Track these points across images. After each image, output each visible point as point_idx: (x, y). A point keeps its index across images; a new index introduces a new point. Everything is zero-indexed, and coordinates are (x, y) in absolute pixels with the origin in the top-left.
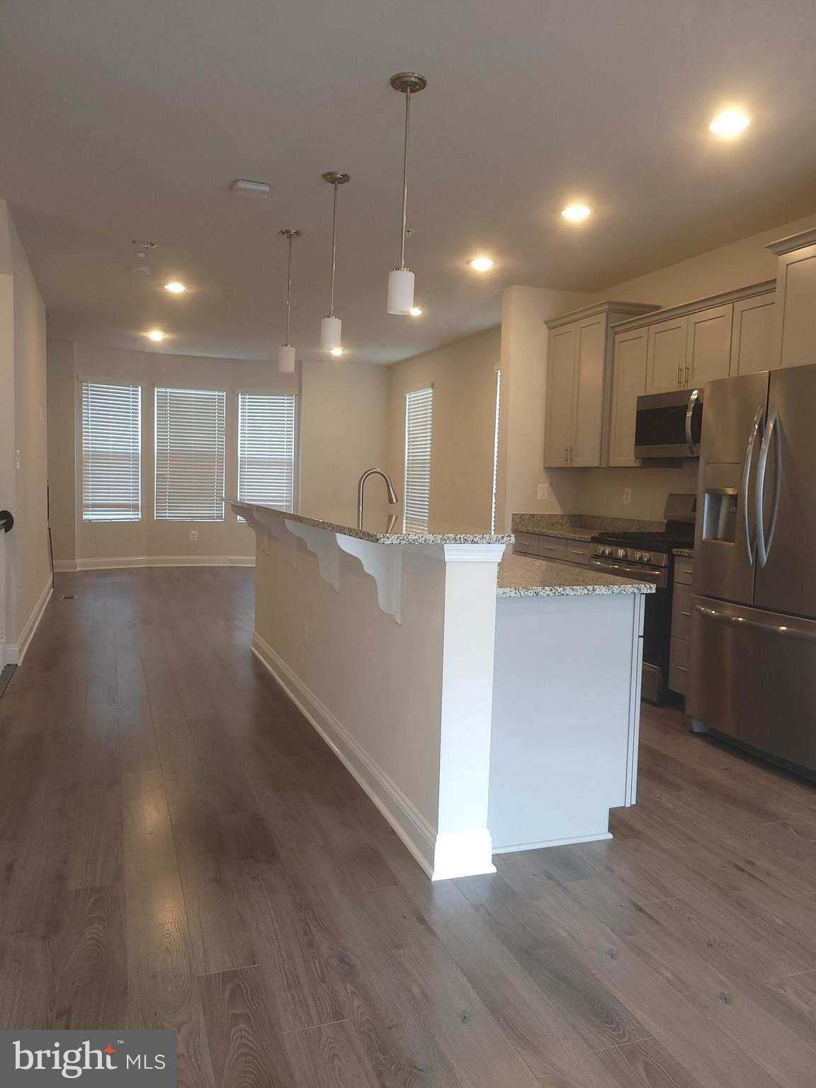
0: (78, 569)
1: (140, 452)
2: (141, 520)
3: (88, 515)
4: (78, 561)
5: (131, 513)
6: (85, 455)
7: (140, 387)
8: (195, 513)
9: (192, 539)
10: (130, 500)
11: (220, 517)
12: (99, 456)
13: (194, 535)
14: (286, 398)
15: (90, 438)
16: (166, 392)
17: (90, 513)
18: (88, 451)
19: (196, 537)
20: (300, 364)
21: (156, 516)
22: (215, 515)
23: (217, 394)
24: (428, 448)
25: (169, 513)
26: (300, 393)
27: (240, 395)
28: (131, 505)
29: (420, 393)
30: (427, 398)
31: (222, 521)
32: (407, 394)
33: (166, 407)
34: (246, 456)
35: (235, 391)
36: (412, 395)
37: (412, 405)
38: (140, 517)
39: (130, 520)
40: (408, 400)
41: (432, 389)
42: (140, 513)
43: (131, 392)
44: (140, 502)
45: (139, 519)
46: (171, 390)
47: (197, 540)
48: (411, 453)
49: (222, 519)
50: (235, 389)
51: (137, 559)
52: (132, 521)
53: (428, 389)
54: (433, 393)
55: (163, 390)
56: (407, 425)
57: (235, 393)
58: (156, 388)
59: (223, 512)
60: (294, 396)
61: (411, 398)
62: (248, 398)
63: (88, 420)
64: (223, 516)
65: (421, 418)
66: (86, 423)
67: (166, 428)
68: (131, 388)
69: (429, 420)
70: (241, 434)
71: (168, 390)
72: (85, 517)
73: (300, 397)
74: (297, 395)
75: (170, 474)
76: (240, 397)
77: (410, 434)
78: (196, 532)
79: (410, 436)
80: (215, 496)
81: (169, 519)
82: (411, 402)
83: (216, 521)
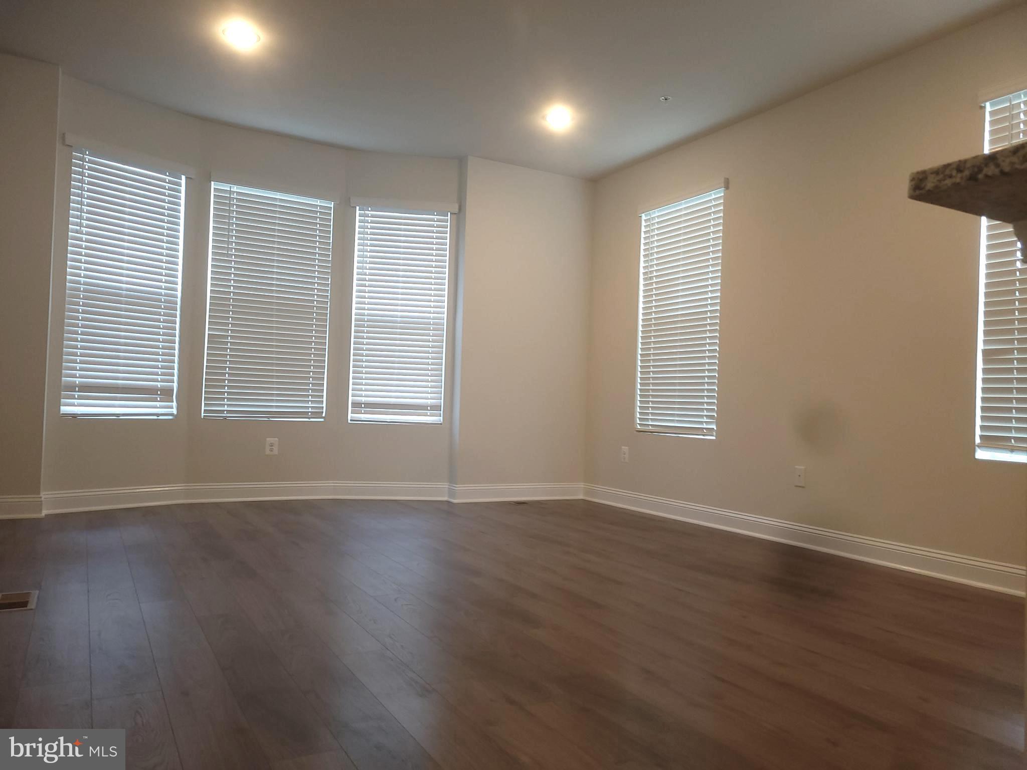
0: (45, 512)
1: (179, 294)
2: (176, 416)
3: (74, 405)
4: (44, 495)
5: (158, 404)
6: (71, 289)
7: (183, 177)
8: (275, 406)
9: (268, 452)
10: (157, 381)
11: (318, 414)
12: (96, 294)
13: (272, 445)
14: (435, 218)
15: (83, 266)
16: (230, 192)
17: (76, 402)
18: (78, 283)
19: (275, 449)
20: (461, 162)
21: (204, 410)
22: (310, 410)
23: (319, 203)
24: (711, 291)
25: (229, 405)
26: (460, 208)
27: (358, 208)
28: (158, 390)
29: (683, 205)
30: (710, 208)
31: (322, 420)
32: (643, 215)
33: (230, 218)
34: (366, 312)
35: (350, 202)
36: (656, 213)
37: (658, 229)
38: (175, 411)
39: (155, 417)
40: (643, 223)
41: (725, 190)
42: (174, 404)
43: (167, 184)
44: (175, 385)
45: (172, 415)
46: (241, 189)
47: (277, 453)
48: (656, 307)
49: (322, 418)
50: (350, 198)
51: (167, 489)
52: (159, 418)
53: (711, 194)
54: (725, 197)
55: (226, 187)
56: (642, 264)
57: (350, 206)
58: (212, 183)
59: (324, 405)
60: (449, 213)
61: (653, 218)
62: (373, 216)
63: (80, 225)
64: (323, 412)
65: (684, 246)
66: (77, 230)
67: (228, 255)
68: (167, 176)
69: (713, 246)
70: (358, 280)
71: (235, 188)
72: (64, 409)
73: (459, 216)
74: (455, 213)
75: (232, 337)
76: (358, 212)
77: (651, 278)
78: (277, 439)
79: (651, 280)
80: (311, 377)
81: (228, 415)
82: (652, 226)
83: (312, 420)
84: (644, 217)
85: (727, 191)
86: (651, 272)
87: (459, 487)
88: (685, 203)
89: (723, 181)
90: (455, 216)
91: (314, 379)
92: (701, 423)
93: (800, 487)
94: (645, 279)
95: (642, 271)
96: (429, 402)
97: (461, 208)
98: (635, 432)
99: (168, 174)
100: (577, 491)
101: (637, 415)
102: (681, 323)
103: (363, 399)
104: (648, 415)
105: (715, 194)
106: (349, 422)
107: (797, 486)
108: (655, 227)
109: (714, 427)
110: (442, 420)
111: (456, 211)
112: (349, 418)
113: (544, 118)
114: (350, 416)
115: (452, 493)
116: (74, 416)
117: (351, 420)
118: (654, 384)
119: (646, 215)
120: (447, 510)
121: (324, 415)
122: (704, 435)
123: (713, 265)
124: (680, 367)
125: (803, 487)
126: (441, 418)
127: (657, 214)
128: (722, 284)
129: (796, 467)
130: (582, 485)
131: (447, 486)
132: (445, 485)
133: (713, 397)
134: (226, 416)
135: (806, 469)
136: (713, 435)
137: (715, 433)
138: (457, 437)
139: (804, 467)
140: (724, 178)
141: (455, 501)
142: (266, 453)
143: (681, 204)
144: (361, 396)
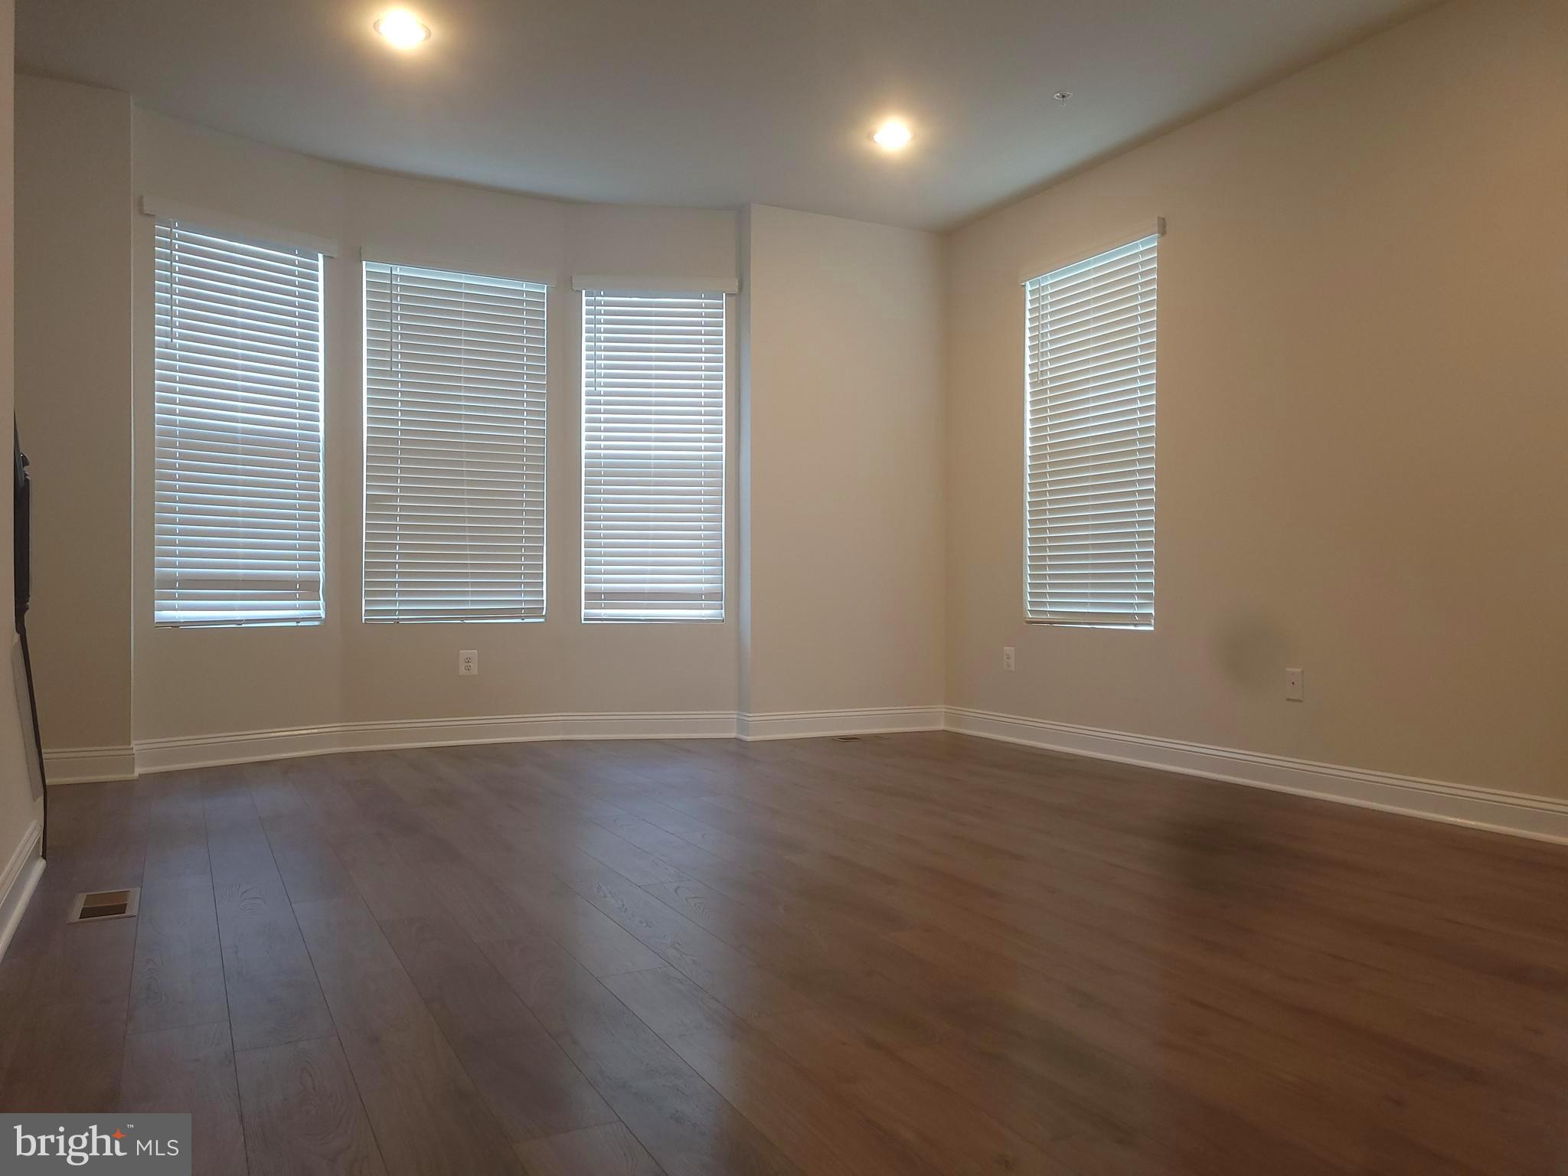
0: (138, 771)
1: (321, 434)
2: (324, 621)
3: (172, 608)
4: (136, 745)
5: (297, 603)
6: (163, 433)
7: (320, 256)
8: (470, 601)
9: (462, 671)
10: (292, 568)
11: (535, 612)
12: (203, 440)
13: (468, 661)
14: (703, 302)
16: (392, 276)
17: (176, 603)
18: (173, 423)
19: (474, 666)
20: (740, 214)
21: (366, 610)
22: (523, 606)
24: (1142, 399)
25: (401, 602)
26: (741, 287)
27: (584, 292)
28: (296, 582)
29: (1092, 264)
30: (1135, 277)
31: (542, 620)
32: (1028, 283)
33: (392, 316)
34: (603, 453)
35: (572, 283)
36: (1048, 280)
37: (1053, 304)
38: (322, 613)
39: (294, 624)
40: (1028, 297)
41: (1158, 238)
42: (321, 602)
43: (296, 268)
44: (321, 573)
45: (318, 619)
46: (407, 271)
47: (476, 673)
48: (1051, 427)
49: (542, 617)
50: (572, 277)
51: (316, 731)
52: (299, 624)
53: (1136, 244)
54: (1160, 248)
55: (384, 269)
56: (1028, 361)
57: (573, 290)
58: (364, 263)
59: (544, 598)
60: (724, 295)
61: (1044, 288)
62: (607, 304)
63: (172, 336)
64: (543, 608)
65: (1096, 329)
66: (166, 343)
67: (391, 373)
68: (296, 255)
69: (1142, 326)
70: (588, 394)
71: (398, 271)
72: (161, 615)
73: (739, 299)
74: (734, 294)
75: (403, 498)
76: (584, 299)
77: (1043, 382)
78: (475, 651)
79: (1043, 385)
80: (523, 555)
81: (401, 617)
82: (1043, 300)
83: (526, 620)
84: (1029, 288)
85: (1161, 239)
86: (1043, 373)
87: (754, 717)
88: (1096, 261)
89: (1156, 222)
90: (734, 297)
91: (527, 557)
92: (1131, 605)
93: (1294, 700)
94: (1033, 385)
95: (1028, 371)
96: (703, 589)
97: (743, 286)
98: (1025, 624)
99: (297, 253)
100: (936, 719)
101: (1026, 595)
102: (1093, 451)
103: (602, 587)
104: (1045, 597)
105: (1143, 244)
106: (583, 622)
107: (1288, 700)
108: (1048, 302)
109: (1151, 611)
110: (723, 616)
111: (736, 290)
112: (583, 617)
113: (870, 136)
114: (584, 612)
115: (742, 726)
116: (175, 625)
117: (585, 620)
118: (1051, 548)
119: (1031, 285)
120: (738, 751)
121: (544, 614)
122: (1135, 625)
123: (1142, 357)
124: (1092, 520)
125: (1300, 701)
126: (723, 612)
127: (1051, 281)
128: (1158, 386)
129: (1287, 669)
130: (942, 709)
131: (735, 716)
132: (733, 715)
133: (1148, 564)
134: (398, 619)
135: (1302, 672)
136: (1150, 625)
137: (1153, 621)
138: (748, 640)
139: (1299, 670)
140: (1158, 218)
141: (749, 738)
142: (460, 674)
143: (1089, 263)
144: (599, 581)
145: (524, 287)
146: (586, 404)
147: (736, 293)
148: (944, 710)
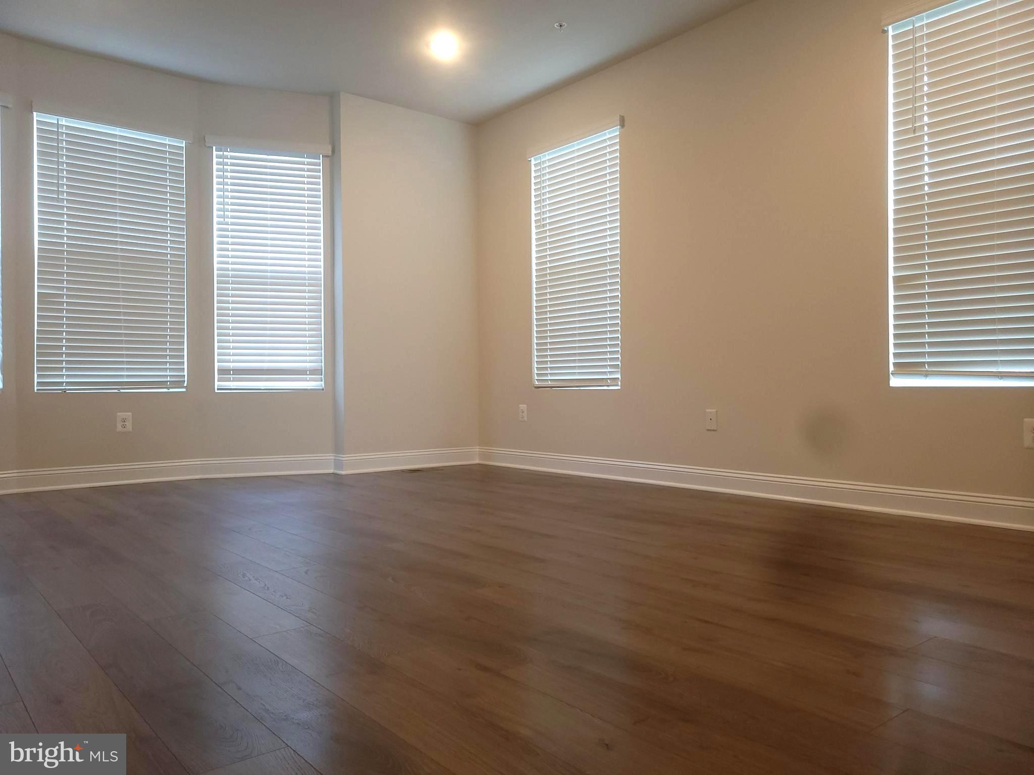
2: (3, 392)
8: (125, 376)
9: (119, 428)
11: (179, 384)
13: (124, 421)
14: (306, 160)
16: (58, 125)
19: (129, 424)
20: (332, 98)
21: (37, 382)
22: (169, 379)
23: (167, 142)
24: (610, 236)
25: (68, 376)
26: (333, 151)
27: (214, 148)
29: (576, 146)
30: (605, 148)
31: (184, 390)
32: (532, 159)
33: (58, 156)
34: (230, 267)
35: (205, 141)
36: (546, 156)
37: (549, 173)
40: (533, 168)
41: (620, 129)
46: (71, 122)
47: (131, 429)
48: (550, 255)
49: (183, 387)
50: (204, 136)
53: (605, 133)
54: (621, 136)
55: (52, 119)
56: (533, 212)
57: (206, 146)
58: (35, 113)
59: (186, 373)
60: (321, 156)
61: (544, 162)
62: (232, 158)
64: (185, 381)
65: (578, 190)
67: (58, 200)
69: (610, 188)
70: (219, 223)
71: (63, 121)
73: (333, 159)
74: (328, 156)
75: (68, 296)
76: (215, 153)
77: (544, 226)
78: (130, 414)
79: (544, 227)
80: (168, 341)
81: (67, 388)
82: (543, 171)
83: (171, 390)
84: (533, 162)
85: (622, 130)
86: (544, 219)
87: (345, 458)
88: (578, 144)
89: (619, 118)
90: (329, 158)
91: (171, 343)
92: (605, 373)
93: (712, 430)
94: (537, 227)
95: (533, 218)
96: (308, 365)
97: (335, 150)
98: (534, 389)
100: (473, 456)
101: (534, 370)
102: (579, 271)
103: (232, 365)
104: (547, 370)
105: (609, 133)
106: (216, 391)
107: (708, 430)
108: (546, 171)
109: (619, 376)
110: (323, 386)
111: (330, 153)
112: (216, 388)
113: (427, 45)
114: (217, 384)
115: (338, 464)
117: (218, 389)
118: (551, 337)
119: (535, 159)
120: (336, 481)
121: (185, 385)
122: (608, 386)
123: (610, 208)
124: (579, 317)
125: (715, 430)
126: (323, 383)
127: (547, 158)
128: (621, 227)
129: (707, 410)
130: (477, 449)
131: (333, 458)
132: (331, 457)
133: (616, 345)
134: (65, 389)
135: (717, 411)
136: (617, 385)
137: (620, 383)
138: (341, 401)
139: (715, 410)
140: (620, 115)
141: (343, 473)
142: (118, 430)
143: (573, 146)
144: (229, 361)
145: (167, 141)
146: (217, 231)
147: (329, 155)
148: (478, 450)
